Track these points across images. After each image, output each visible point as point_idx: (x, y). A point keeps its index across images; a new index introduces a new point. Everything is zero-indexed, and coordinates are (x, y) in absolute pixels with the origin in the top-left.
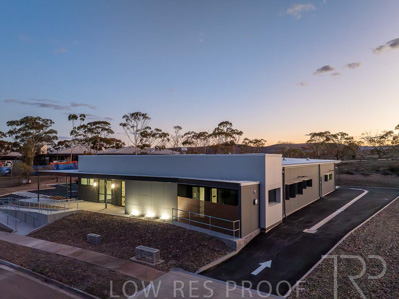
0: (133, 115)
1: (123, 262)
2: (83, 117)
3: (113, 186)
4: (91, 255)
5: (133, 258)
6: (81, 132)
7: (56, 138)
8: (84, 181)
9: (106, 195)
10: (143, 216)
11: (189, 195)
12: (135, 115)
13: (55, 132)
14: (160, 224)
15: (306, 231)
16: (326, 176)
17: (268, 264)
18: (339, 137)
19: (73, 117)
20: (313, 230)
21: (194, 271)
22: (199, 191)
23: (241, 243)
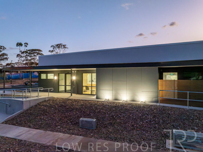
0: (57, 45)
2: (26, 44)
3: (74, 78)
7: (7, 59)
8: (43, 76)
13: (6, 55)
19: (19, 44)
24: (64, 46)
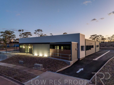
0: (38, 30)
1: (30, 69)
2: (23, 30)
3: (29, 47)
4: (19, 67)
5: (34, 68)
6: (22, 35)
7: (15, 37)
8: (21, 47)
9: (27, 50)
10: (38, 56)
11: (54, 48)
12: (39, 30)
13: (15, 35)
14: (44, 58)
15: (94, 60)
16: (97, 46)
17: (82, 69)
18: (99, 36)
19: (20, 31)
20: (96, 59)
21: (55, 72)
22: (57, 47)
23: (72, 63)
24: (41, 31)
